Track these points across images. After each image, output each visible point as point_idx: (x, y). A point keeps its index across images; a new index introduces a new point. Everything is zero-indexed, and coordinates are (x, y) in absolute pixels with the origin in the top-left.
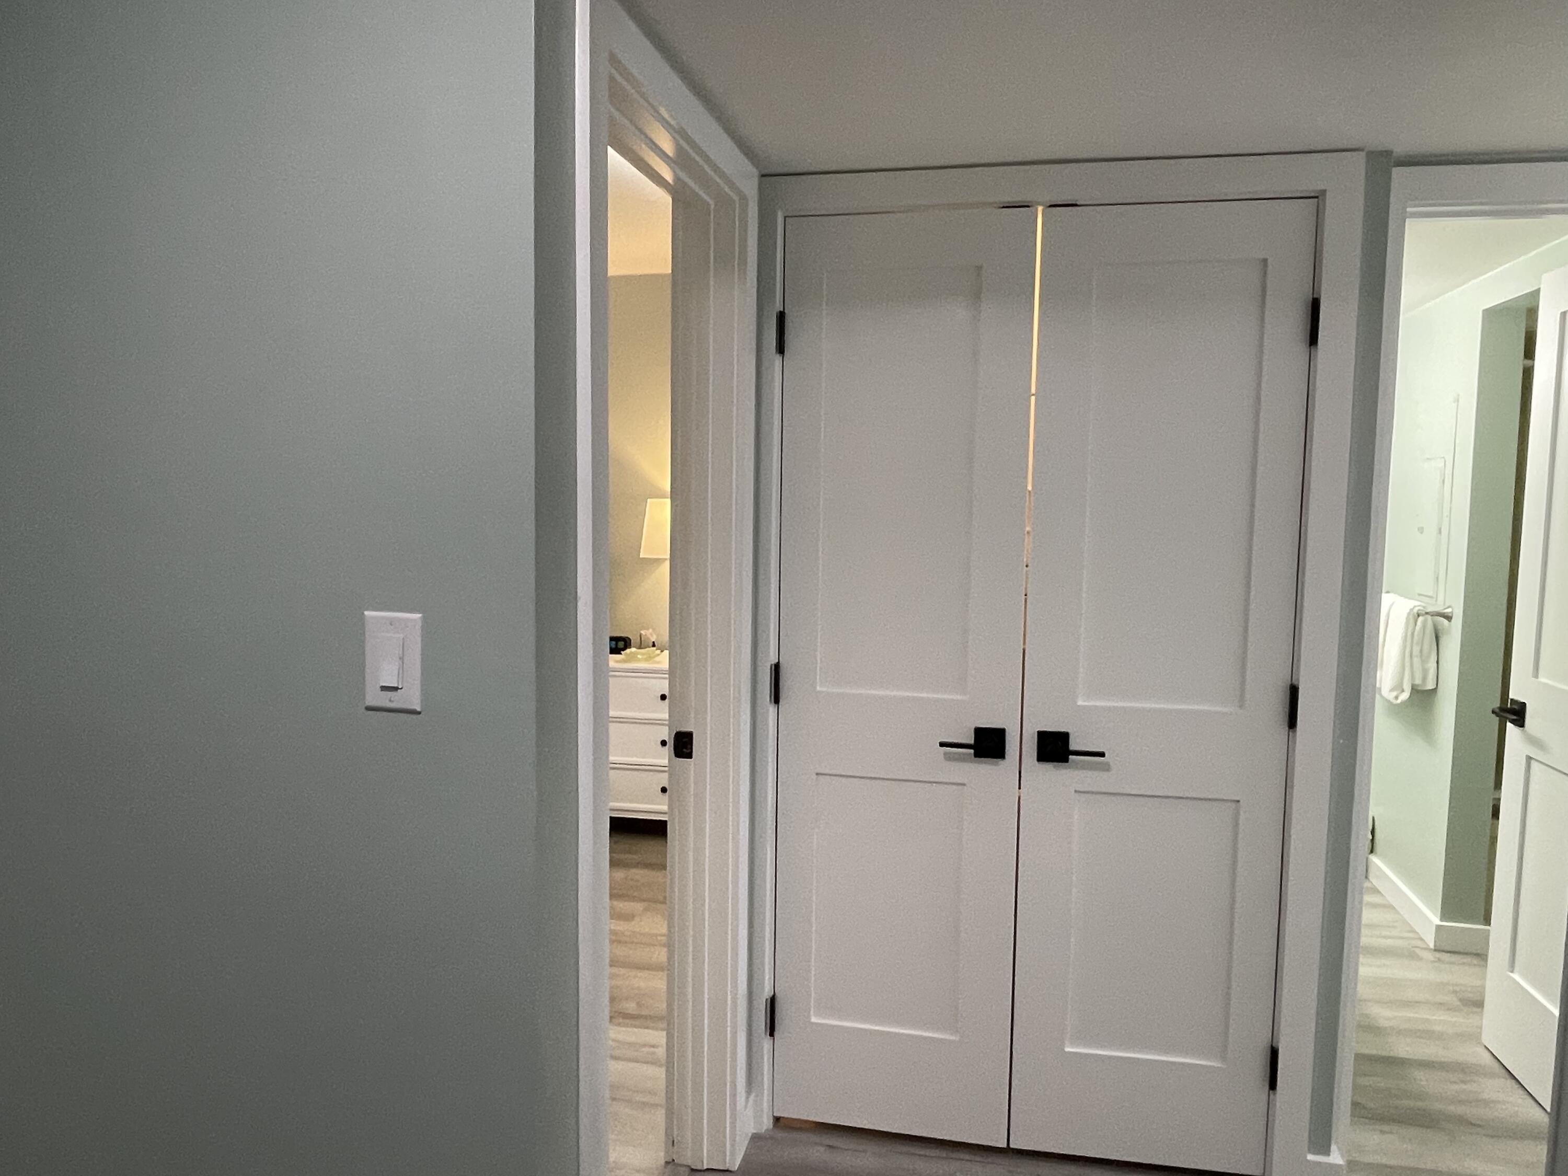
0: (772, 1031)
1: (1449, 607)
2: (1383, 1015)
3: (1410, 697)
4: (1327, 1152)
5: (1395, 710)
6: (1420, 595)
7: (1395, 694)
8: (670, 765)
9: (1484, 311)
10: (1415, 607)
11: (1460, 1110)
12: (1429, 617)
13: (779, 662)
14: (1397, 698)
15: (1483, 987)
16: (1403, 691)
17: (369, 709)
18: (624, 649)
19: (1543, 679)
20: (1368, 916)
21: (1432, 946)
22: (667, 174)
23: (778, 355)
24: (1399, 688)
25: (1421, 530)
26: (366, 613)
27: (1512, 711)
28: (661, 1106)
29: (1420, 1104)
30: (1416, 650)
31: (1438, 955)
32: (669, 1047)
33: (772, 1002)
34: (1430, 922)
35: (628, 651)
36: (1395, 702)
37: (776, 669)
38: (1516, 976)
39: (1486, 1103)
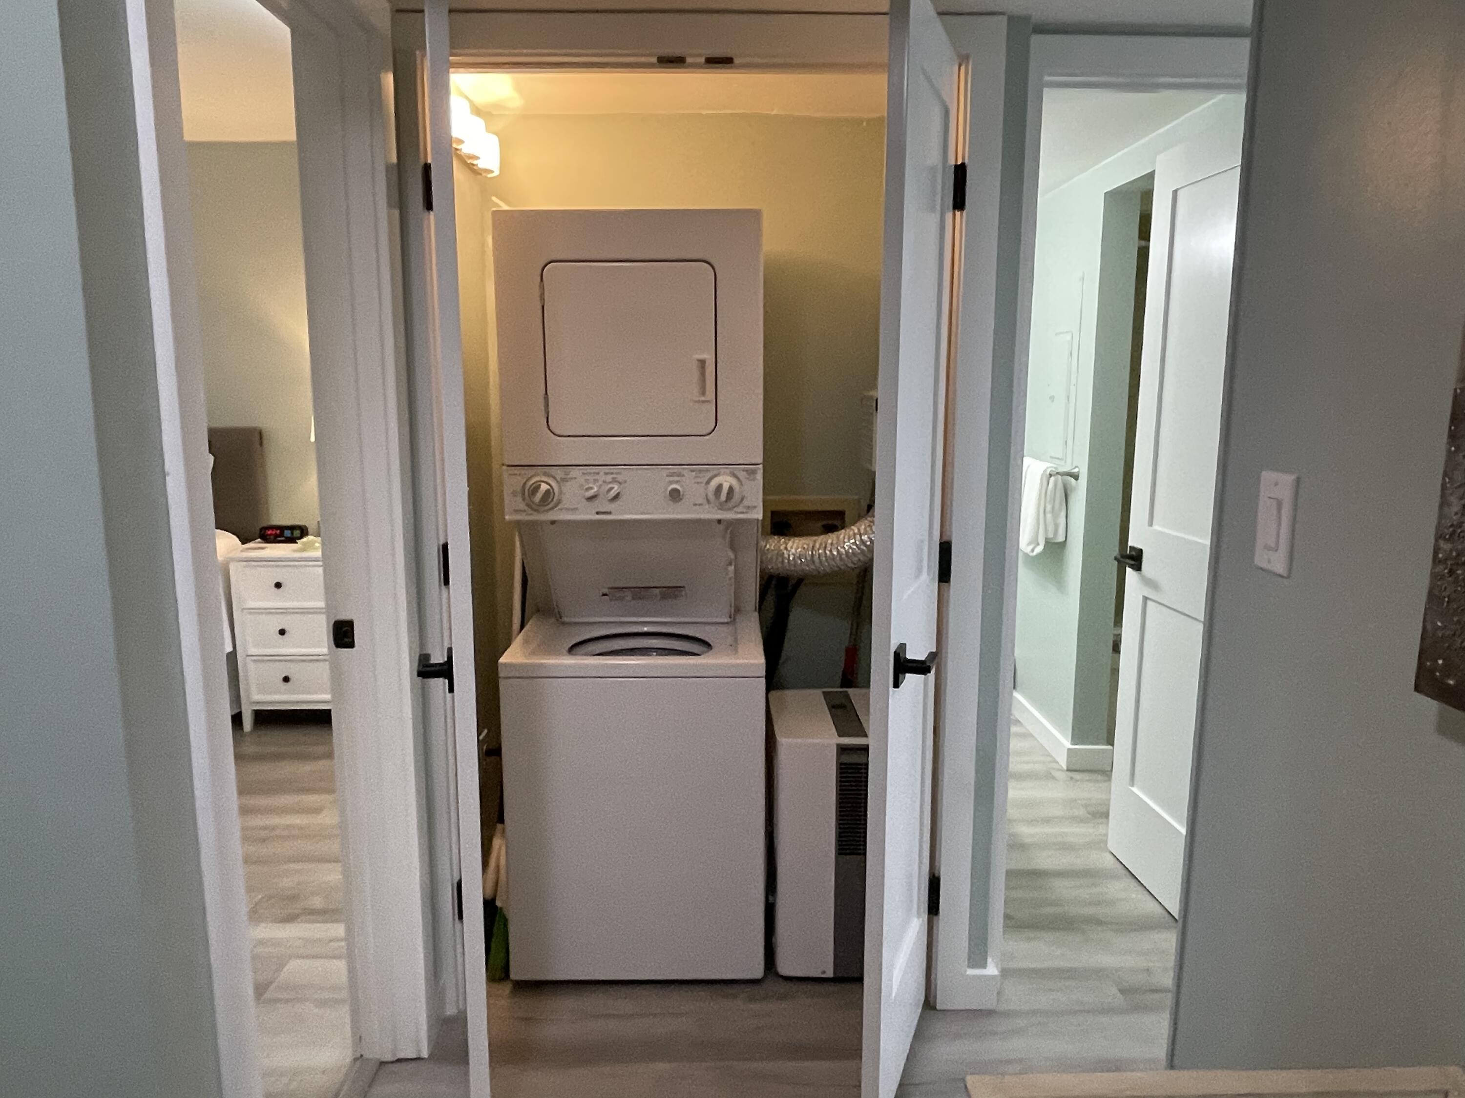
1: (1076, 467)
2: (1026, 832)
3: (1044, 549)
4: (984, 965)
5: (1034, 561)
6: (1051, 457)
7: (1031, 547)
8: (330, 653)
9: (1105, 193)
10: (1048, 468)
11: (1090, 911)
12: (1060, 477)
13: (446, 542)
14: (1033, 551)
15: (1109, 800)
16: (1038, 544)
18: (301, 538)
19: (1156, 527)
20: (1015, 744)
21: (1065, 767)
23: (425, 210)
24: (1035, 542)
25: (1052, 398)
27: (1131, 557)
29: (1059, 910)
30: (1049, 508)
31: (1069, 774)
33: (459, 886)
34: (1064, 746)
35: (305, 539)
36: (1031, 554)
37: (444, 551)
38: (1135, 789)
39: (1112, 903)
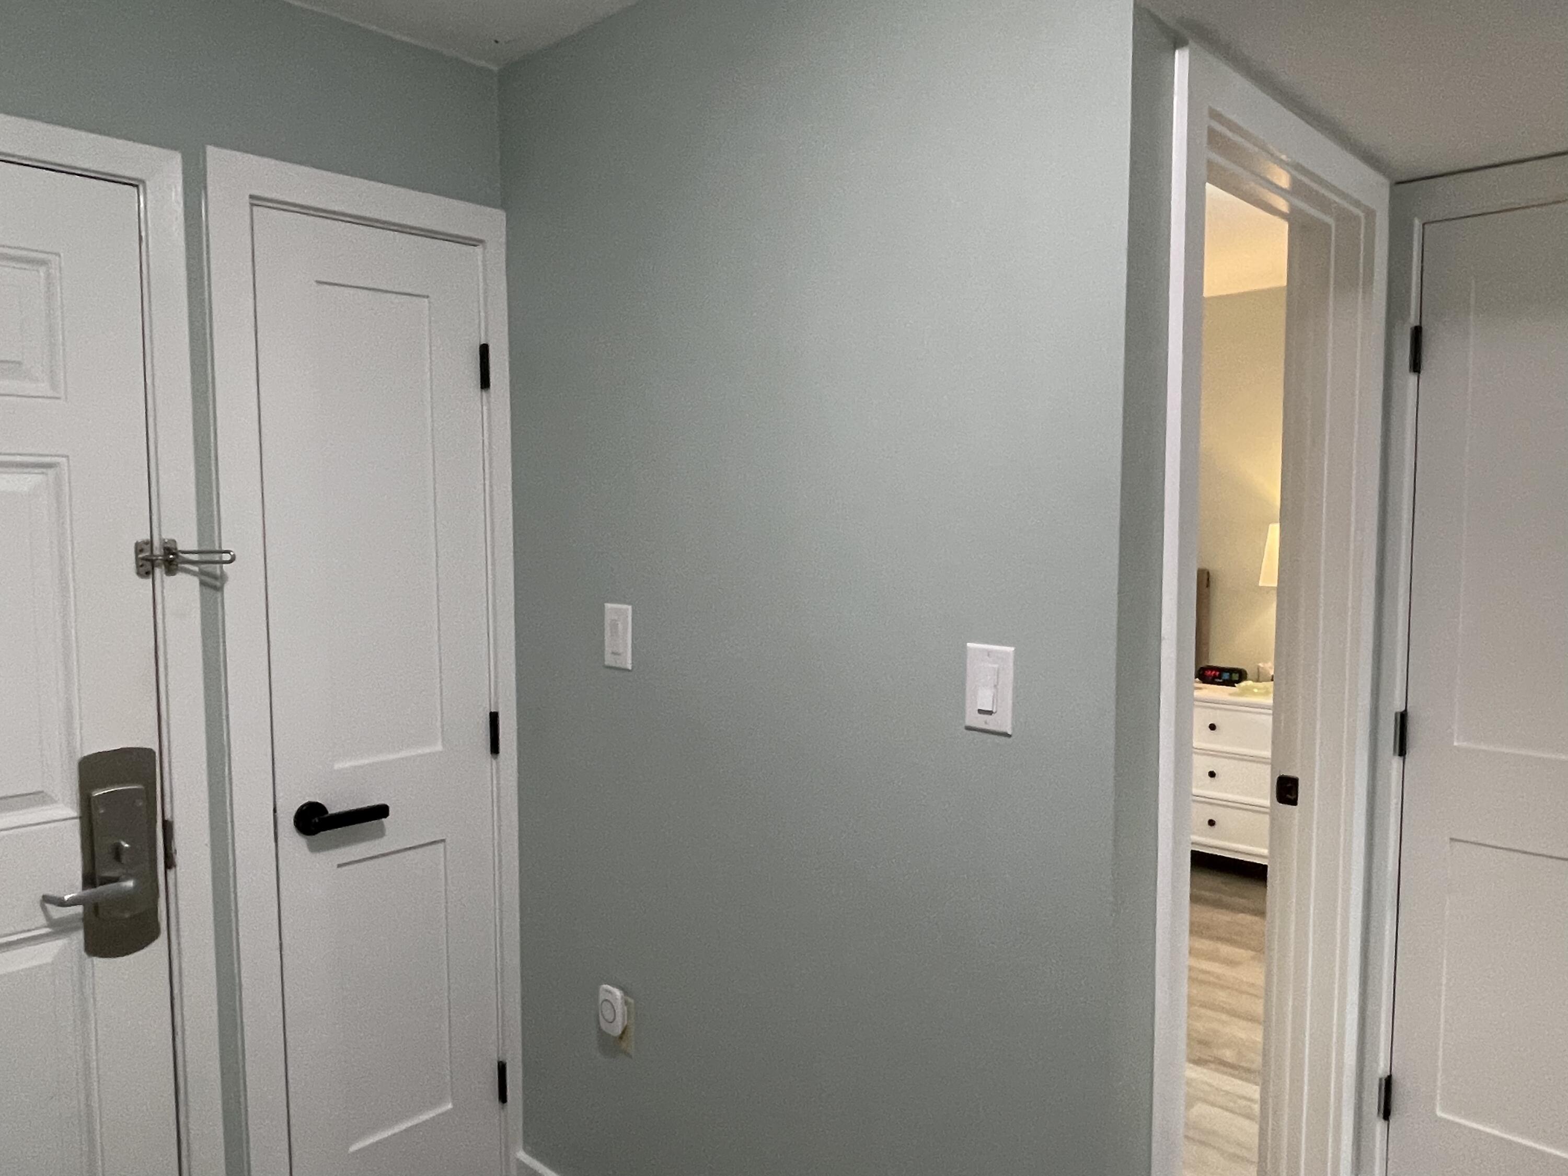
0: (1386, 1114)
8: (1272, 807)
13: (1406, 710)
17: (969, 728)
18: (1238, 682)
22: (1282, 205)
23: (1412, 373)
26: (968, 644)
28: (1252, 1163)
32: (1263, 1102)
33: (1388, 1084)
35: (1243, 684)
37: (1403, 719)
